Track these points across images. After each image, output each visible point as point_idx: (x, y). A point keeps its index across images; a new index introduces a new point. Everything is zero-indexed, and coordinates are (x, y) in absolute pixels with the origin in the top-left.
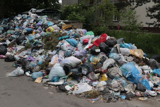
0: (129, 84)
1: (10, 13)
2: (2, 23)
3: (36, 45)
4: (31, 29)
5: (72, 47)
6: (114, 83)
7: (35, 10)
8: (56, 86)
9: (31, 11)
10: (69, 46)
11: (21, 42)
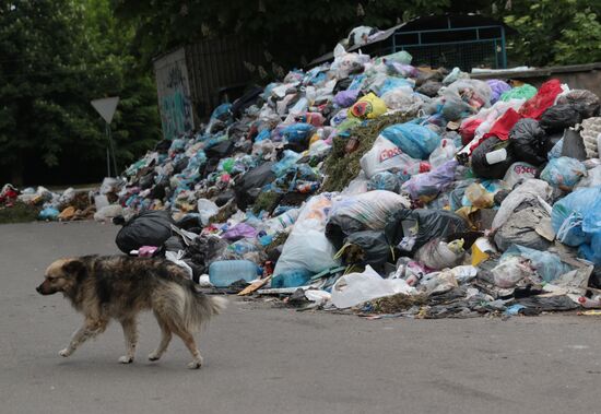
0: (576, 267)
1: (257, 72)
2: (208, 130)
3: (288, 186)
4: (305, 125)
5: (406, 162)
6: (505, 266)
7: (368, 30)
8: (282, 298)
9: (347, 41)
10: (390, 156)
11: (255, 194)
